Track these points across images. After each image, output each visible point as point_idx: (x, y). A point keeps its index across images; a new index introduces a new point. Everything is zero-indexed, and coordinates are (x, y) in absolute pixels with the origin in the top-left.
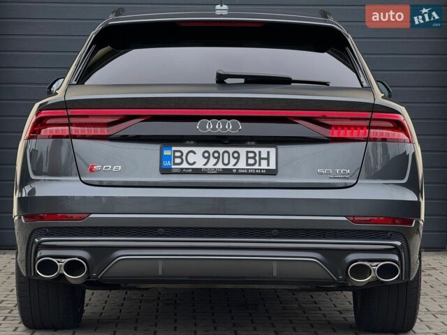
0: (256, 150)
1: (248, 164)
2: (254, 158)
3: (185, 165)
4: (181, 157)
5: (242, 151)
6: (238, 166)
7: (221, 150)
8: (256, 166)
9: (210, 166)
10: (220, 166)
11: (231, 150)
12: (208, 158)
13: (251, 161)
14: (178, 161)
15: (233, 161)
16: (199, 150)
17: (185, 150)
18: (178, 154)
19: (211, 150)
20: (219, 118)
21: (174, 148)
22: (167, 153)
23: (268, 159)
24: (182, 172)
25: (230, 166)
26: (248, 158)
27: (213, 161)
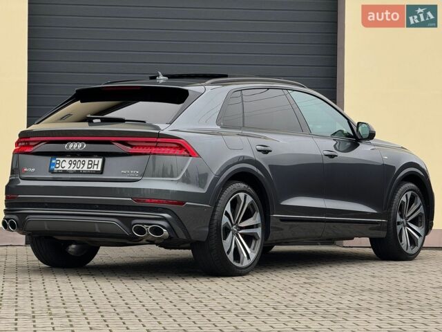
0: (93, 159)
1: (88, 168)
2: (91, 164)
3: (60, 168)
4: (59, 164)
5: (87, 160)
6: (83, 169)
7: (77, 159)
8: (92, 169)
9: (71, 169)
10: (76, 169)
11: (82, 159)
12: (71, 164)
13: (90, 166)
14: (57, 166)
15: (82, 166)
16: (68, 160)
17: (61, 159)
18: (58, 162)
19: (73, 159)
20: (76, 141)
21: (57, 159)
22: (54, 161)
23: (97, 165)
24: (58, 172)
25: (80, 169)
26: (89, 164)
27: (73, 165)
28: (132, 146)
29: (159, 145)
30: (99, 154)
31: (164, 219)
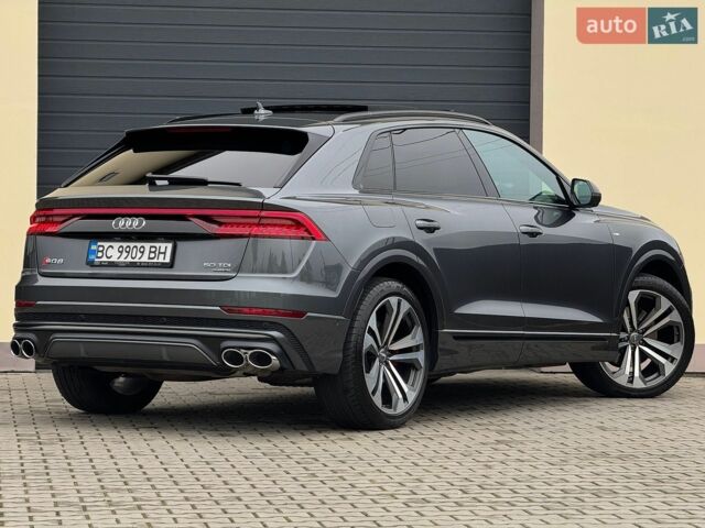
0: (157, 245)
1: (149, 258)
2: (154, 252)
3: (104, 259)
4: (102, 251)
5: (147, 245)
6: (142, 260)
7: (132, 245)
8: (155, 260)
9: (122, 259)
10: (129, 259)
11: (139, 245)
12: (121, 252)
13: (152, 255)
14: (100, 254)
15: (139, 255)
16: (116, 245)
17: (106, 245)
18: (101, 249)
19: (125, 245)
20: (130, 216)
21: (99, 244)
22: (94, 247)
23: (165, 253)
24: (101, 265)
25: (136, 260)
26: (150, 252)
27: (125, 254)
28: (220, 224)
29: (264, 221)
30: (167, 237)
31: (272, 339)
